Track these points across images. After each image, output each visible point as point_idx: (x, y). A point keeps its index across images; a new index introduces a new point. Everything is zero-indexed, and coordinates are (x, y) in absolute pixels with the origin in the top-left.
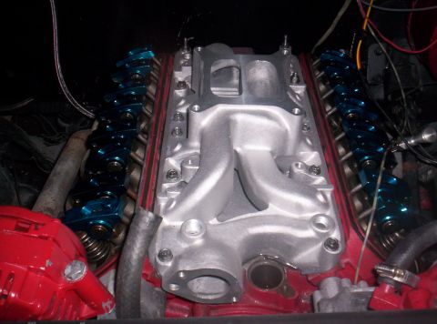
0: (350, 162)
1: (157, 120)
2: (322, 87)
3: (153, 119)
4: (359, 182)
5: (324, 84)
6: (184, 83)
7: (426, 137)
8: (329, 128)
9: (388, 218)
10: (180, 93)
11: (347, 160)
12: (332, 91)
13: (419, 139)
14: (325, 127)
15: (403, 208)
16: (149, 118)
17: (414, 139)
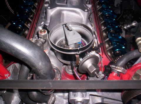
0: (105, 31)
1: (37, 14)
2: (98, 7)
3: (35, 14)
4: (108, 37)
5: (99, 5)
6: (48, 2)
7: (134, 24)
8: (99, 20)
9: (117, 50)
10: (46, 5)
11: (104, 30)
12: (101, 7)
13: (131, 25)
14: (97, 19)
15: (123, 47)
16: (34, 13)
17: (129, 25)
